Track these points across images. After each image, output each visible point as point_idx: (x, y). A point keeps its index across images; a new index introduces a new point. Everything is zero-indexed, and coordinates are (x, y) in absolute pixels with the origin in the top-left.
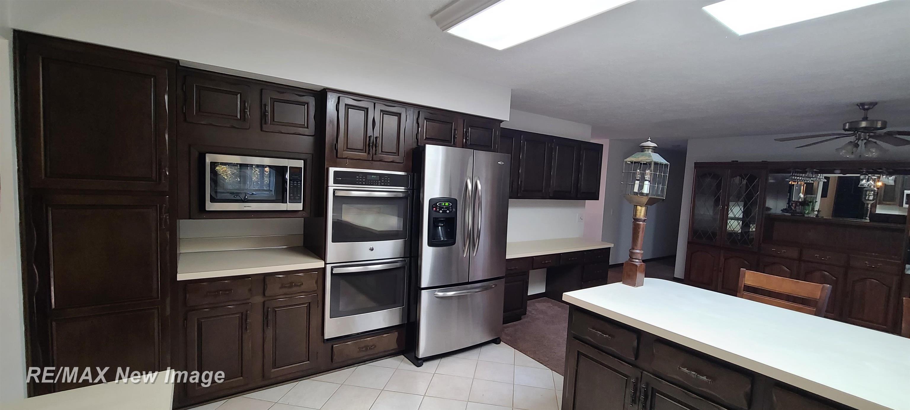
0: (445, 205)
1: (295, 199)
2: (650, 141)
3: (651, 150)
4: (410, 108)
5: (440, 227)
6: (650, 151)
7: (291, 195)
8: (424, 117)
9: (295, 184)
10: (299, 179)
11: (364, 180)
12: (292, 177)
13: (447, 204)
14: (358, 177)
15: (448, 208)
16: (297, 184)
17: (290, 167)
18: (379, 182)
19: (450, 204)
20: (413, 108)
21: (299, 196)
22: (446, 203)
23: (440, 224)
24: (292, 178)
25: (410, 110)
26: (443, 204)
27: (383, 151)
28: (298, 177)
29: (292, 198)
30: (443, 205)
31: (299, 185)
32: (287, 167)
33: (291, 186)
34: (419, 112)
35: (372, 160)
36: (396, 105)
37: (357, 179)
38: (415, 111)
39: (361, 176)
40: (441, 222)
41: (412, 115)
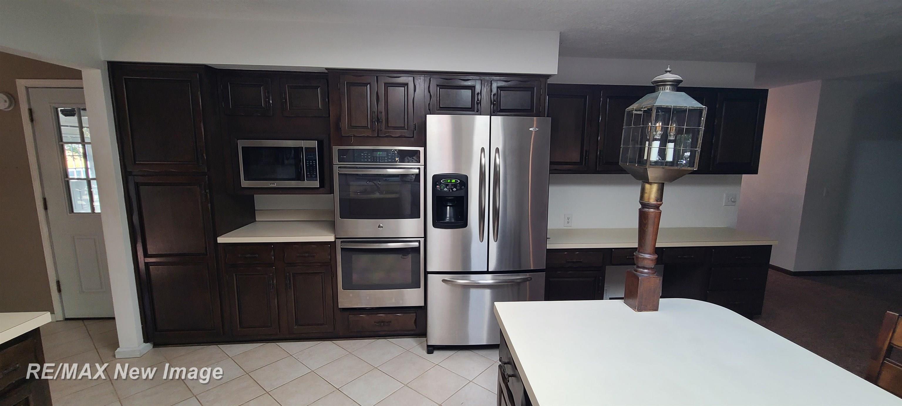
0: (451, 182)
1: (311, 177)
2: (669, 72)
3: (668, 87)
4: (420, 76)
5: (448, 207)
6: (668, 89)
7: (308, 173)
8: (436, 84)
9: (311, 164)
10: (314, 158)
11: (369, 157)
12: (308, 156)
13: (454, 181)
14: (362, 154)
15: (455, 185)
16: (313, 163)
17: (305, 148)
18: (386, 158)
19: (458, 181)
20: (423, 75)
21: (315, 175)
22: (452, 180)
23: (448, 203)
24: (307, 158)
25: (420, 79)
26: (449, 181)
27: (389, 126)
28: (313, 156)
29: (309, 176)
30: (449, 183)
31: (314, 164)
32: (303, 147)
33: (308, 166)
34: (430, 79)
35: (378, 136)
36: (399, 75)
37: (362, 157)
38: (425, 78)
39: (366, 153)
40: (450, 201)
41: (422, 84)
